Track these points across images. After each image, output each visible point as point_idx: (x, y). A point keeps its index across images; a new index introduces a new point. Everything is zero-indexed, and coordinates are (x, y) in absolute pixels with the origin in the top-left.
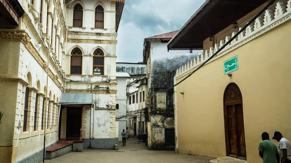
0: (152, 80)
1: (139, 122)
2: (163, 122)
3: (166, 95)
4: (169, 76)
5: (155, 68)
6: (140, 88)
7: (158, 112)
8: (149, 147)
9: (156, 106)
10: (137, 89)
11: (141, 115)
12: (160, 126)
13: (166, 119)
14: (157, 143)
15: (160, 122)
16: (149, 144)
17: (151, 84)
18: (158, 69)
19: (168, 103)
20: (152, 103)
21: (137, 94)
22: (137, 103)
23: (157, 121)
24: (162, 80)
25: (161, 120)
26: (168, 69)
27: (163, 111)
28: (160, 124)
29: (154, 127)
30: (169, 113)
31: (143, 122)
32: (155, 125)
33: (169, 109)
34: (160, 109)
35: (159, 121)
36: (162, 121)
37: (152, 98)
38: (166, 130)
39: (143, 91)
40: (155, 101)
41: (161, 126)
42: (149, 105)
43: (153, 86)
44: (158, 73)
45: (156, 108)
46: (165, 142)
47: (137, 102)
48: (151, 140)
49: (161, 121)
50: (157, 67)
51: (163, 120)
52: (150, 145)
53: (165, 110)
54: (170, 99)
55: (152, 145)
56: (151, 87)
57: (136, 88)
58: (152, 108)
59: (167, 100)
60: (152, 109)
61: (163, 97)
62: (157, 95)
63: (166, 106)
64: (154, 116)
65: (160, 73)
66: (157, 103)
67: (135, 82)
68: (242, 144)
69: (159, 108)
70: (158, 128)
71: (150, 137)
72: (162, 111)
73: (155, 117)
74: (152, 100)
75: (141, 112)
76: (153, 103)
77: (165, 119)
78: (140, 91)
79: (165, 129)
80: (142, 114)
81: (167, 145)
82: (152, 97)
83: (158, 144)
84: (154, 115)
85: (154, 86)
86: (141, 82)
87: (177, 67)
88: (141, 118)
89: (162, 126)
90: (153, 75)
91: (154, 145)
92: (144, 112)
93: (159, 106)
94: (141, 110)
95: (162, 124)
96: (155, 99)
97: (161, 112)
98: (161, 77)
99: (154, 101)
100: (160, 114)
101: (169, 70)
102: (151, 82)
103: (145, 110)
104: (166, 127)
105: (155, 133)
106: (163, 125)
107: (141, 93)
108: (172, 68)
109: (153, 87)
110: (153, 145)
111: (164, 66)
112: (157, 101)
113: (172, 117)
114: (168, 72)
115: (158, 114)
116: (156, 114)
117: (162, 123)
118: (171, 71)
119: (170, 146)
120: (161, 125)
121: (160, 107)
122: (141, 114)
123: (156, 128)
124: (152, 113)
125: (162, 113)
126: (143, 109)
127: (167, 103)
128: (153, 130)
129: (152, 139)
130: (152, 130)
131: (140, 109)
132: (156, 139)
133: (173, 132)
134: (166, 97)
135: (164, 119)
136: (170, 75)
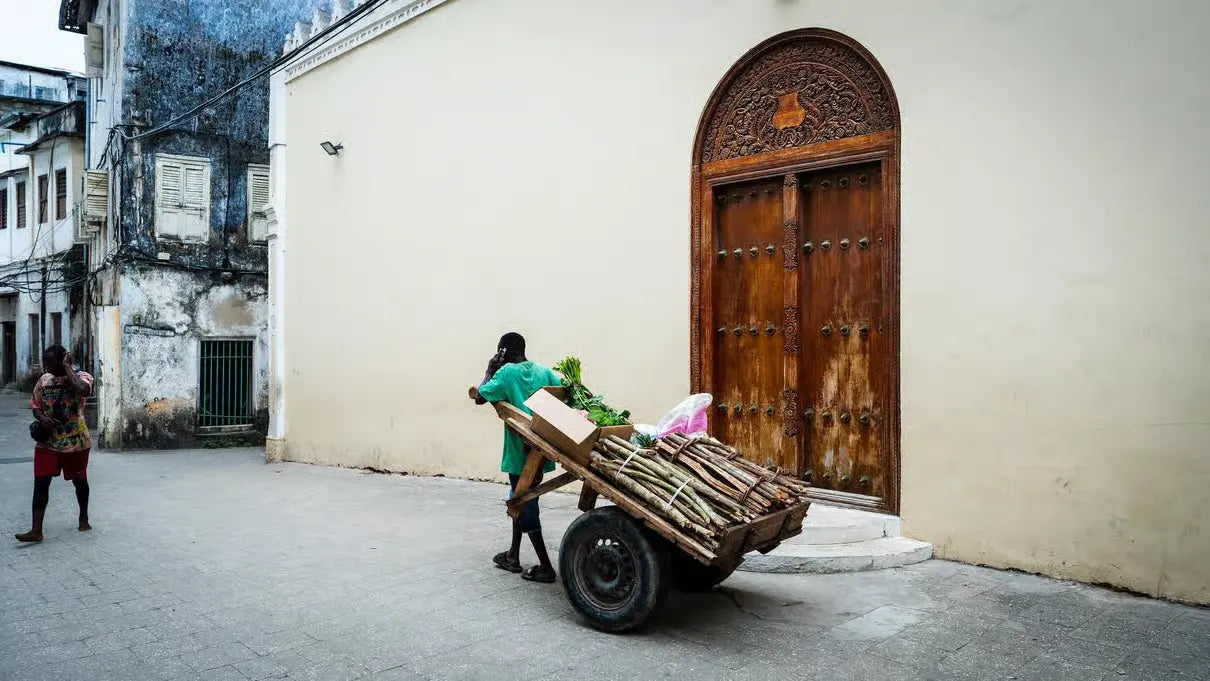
0: (127, 83)
1: (34, 317)
2: (190, 308)
3: (208, 171)
4: (228, 74)
5: (151, 19)
6: (42, 159)
7: (164, 256)
8: (108, 437)
9: (150, 223)
10: (23, 161)
11: (44, 282)
12: (172, 329)
13: (206, 291)
14: (153, 415)
15: (174, 307)
16: (106, 422)
17: (125, 103)
18: (168, 26)
19: (222, 216)
20: (126, 208)
21: (21, 188)
22: (21, 230)
23: (156, 302)
24: (191, 88)
25: (180, 299)
26: (224, 35)
27: (190, 252)
28: (174, 315)
29: (136, 332)
30: (226, 263)
31: (57, 317)
32: (145, 324)
33: (226, 240)
34: (174, 244)
35: (168, 304)
36: (186, 301)
37: (130, 183)
38: (209, 347)
39: (57, 166)
40: (148, 199)
41: (179, 330)
42: (99, 224)
43: (137, 114)
44: (168, 49)
45: (153, 234)
46: (202, 405)
47: (21, 223)
48: (121, 401)
49: (182, 304)
50: (160, 16)
51: (190, 298)
52: (111, 427)
53: (202, 247)
54: (231, 194)
55: (125, 426)
56: (124, 117)
57: (18, 152)
58: (124, 232)
59: (214, 199)
60: (126, 239)
61: (193, 178)
62: (159, 164)
63: (208, 224)
64: (137, 275)
65: (181, 51)
66: (158, 210)
67: (10, 124)
68: (835, 414)
69: (169, 237)
70: (164, 336)
71: (116, 382)
72: (189, 254)
73: (144, 284)
74: (127, 190)
75: (44, 271)
76: (136, 205)
77: (203, 297)
78: (39, 172)
79: (203, 343)
80: (52, 276)
81: (208, 418)
82: (132, 173)
83: (162, 417)
84: (142, 270)
85: (142, 119)
86: (45, 128)
87: (274, 35)
88: (44, 294)
89: (185, 328)
90: (139, 55)
91: (140, 426)
92: (63, 270)
93: (168, 223)
94: (43, 261)
95: (186, 318)
96: (149, 189)
97: (177, 257)
98: (184, 77)
99: (138, 195)
100: (174, 266)
101: (228, 45)
102: (124, 92)
103: (66, 260)
104: (208, 332)
105: (144, 364)
106: (193, 326)
107: (43, 180)
108: (245, 35)
109: (137, 123)
110: (133, 425)
111: (205, 19)
112: (158, 201)
113: (238, 286)
114: (226, 55)
115: (163, 266)
116: (154, 265)
117: (185, 312)
118: (243, 50)
119: (226, 424)
120: (180, 324)
121: (173, 232)
122: (44, 279)
123: (147, 336)
124: (129, 262)
125: (185, 260)
126: (56, 256)
127: (213, 212)
128: (130, 351)
129: (126, 396)
130: (124, 348)
131: (41, 253)
132: (150, 397)
133: (245, 360)
134: (209, 183)
135: (199, 294)
136: (237, 70)
